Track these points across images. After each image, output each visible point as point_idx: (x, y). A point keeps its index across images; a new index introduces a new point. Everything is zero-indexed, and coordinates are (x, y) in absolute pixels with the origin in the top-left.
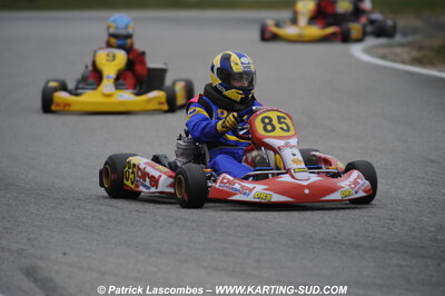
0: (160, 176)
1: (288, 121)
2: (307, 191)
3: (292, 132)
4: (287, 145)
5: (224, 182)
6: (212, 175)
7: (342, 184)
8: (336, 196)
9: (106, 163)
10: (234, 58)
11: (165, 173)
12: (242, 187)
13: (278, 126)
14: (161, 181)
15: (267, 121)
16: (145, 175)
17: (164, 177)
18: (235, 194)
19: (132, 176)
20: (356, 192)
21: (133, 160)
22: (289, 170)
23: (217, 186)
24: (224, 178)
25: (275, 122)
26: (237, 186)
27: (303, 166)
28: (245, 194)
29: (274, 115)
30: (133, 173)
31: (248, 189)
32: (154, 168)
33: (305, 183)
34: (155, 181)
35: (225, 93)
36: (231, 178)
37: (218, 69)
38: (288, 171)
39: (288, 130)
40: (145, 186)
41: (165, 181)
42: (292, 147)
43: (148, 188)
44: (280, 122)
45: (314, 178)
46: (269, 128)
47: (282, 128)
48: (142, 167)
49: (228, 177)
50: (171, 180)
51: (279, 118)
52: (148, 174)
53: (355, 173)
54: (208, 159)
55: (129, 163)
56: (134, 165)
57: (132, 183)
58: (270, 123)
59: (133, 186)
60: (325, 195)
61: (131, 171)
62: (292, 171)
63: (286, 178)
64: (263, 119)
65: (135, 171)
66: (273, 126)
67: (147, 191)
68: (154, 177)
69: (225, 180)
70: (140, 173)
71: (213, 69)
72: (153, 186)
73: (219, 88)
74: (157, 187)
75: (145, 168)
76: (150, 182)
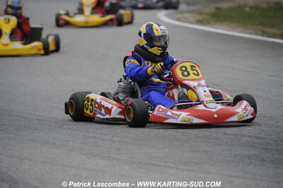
0: (112, 107)
1: (197, 68)
2: (216, 116)
3: (201, 76)
4: (199, 85)
5: (160, 110)
6: (149, 106)
7: (237, 110)
8: (235, 118)
9: (70, 99)
10: (155, 26)
11: (115, 105)
12: (173, 114)
13: (191, 72)
14: (113, 110)
15: (184, 69)
16: (101, 106)
17: (115, 108)
18: (167, 119)
19: (90, 107)
20: (247, 116)
21: (91, 96)
22: (203, 101)
23: (155, 113)
24: (160, 108)
25: (189, 69)
26: (169, 113)
27: (212, 99)
28: (175, 118)
29: (188, 65)
30: (91, 105)
31: (177, 115)
32: (107, 101)
33: (214, 110)
34: (108, 111)
35: (150, 50)
36: (165, 108)
37: (144, 34)
38: (202, 103)
39: (198, 75)
40: (101, 114)
41: (115, 111)
42: (203, 86)
43: (103, 115)
44: (192, 70)
45: (219, 107)
46: (186, 73)
47: (194, 74)
48: (98, 101)
49: (162, 107)
50: (120, 110)
51: (192, 66)
52: (103, 106)
53: (245, 103)
54: (140, 95)
55: (88, 98)
56: (92, 100)
57: (91, 112)
58: (186, 70)
59: (92, 114)
60: (228, 118)
61: (89, 104)
62: (205, 102)
63: (200, 107)
64: (181, 68)
65: (93, 104)
66: (188, 72)
67: (103, 117)
68: (108, 108)
69: (161, 110)
70: (97, 105)
71: (140, 34)
72: (107, 114)
73: (146, 47)
74: (110, 115)
75: (101, 102)
76: (105, 111)
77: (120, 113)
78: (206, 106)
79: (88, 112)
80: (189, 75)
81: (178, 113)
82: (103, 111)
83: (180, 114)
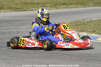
2: (83, 45)
7: (89, 42)
11: (36, 42)
12: (66, 44)
21: (23, 39)
23: (58, 44)
28: (67, 46)
30: (23, 42)
31: (68, 45)
32: (32, 40)
35: (42, 19)
39: (70, 29)
40: (29, 45)
42: (75, 33)
43: (31, 46)
45: (83, 41)
48: (27, 40)
50: (38, 43)
51: (67, 25)
55: (21, 39)
57: (23, 45)
59: (24, 46)
60: (87, 46)
61: (22, 42)
62: (77, 39)
63: (76, 41)
64: (63, 26)
65: (24, 41)
66: (66, 28)
67: (30, 47)
68: (33, 43)
69: (61, 43)
70: (26, 42)
71: (38, 12)
72: (33, 45)
73: (40, 17)
74: (34, 46)
75: (29, 41)
76: (32, 44)
77: (39, 45)
78: (78, 41)
79: (21, 45)
80: (67, 29)
81: (68, 44)
82: (30, 44)
83: (69, 44)
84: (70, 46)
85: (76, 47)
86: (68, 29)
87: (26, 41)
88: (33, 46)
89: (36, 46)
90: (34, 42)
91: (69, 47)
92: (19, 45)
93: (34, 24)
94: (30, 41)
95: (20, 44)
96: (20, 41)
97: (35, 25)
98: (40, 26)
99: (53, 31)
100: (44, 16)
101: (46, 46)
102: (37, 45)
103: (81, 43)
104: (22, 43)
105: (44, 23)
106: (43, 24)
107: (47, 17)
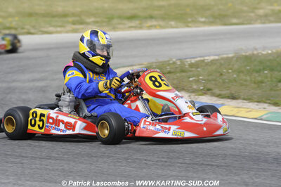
1: (165, 79)
2: (205, 129)
4: (177, 96)
7: (219, 123)
10: (100, 34)
12: (162, 127)
13: (162, 82)
14: (77, 125)
15: (153, 79)
17: (79, 122)
18: (158, 133)
19: (40, 123)
21: (40, 111)
22: (187, 114)
23: (141, 127)
25: (159, 80)
27: (195, 110)
29: (156, 75)
30: (42, 120)
31: (166, 128)
32: (66, 116)
33: (202, 122)
35: (92, 59)
39: (168, 85)
40: (59, 130)
42: (182, 97)
43: (62, 131)
44: (162, 80)
45: (204, 119)
46: (157, 84)
47: (165, 84)
48: (53, 116)
50: (85, 125)
51: (160, 77)
55: (34, 113)
56: (42, 115)
57: (41, 128)
58: (156, 80)
59: (43, 131)
60: (215, 132)
61: (37, 119)
62: (191, 114)
63: (187, 120)
64: (150, 78)
65: (45, 119)
66: (159, 82)
67: (62, 133)
68: (71, 123)
69: (147, 123)
70: (51, 121)
71: (82, 39)
72: (69, 129)
73: (87, 54)
74: (74, 130)
75: (58, 116)
76: (66, 127)
77: (85, 128)
78: (192, 118)
79: (36, 128)
80: (160, 86)
81: (167, 126)
82: (62, 126)
83: (170, 128)
84: (173, 131)
85: (188, 134)
86: (164, 87)
87: (49, 117)
88: (70, 132)
89: (77, 131)
90: (72, 121)
91: (170, 135)
92: (30, 127)
93: (69, 72)
94: (61, 117)
95: (33, 126)
96: (31, 117)
97: (73, 74)
98: (85, 77)
99: (123, 91)
100: (98, 52)
101: (106, 132)
102: (80, 128)
103: (200, 124)
104: (38, 123)
105: (98, 70)
106: (94, 72)
107: (105, 54)
